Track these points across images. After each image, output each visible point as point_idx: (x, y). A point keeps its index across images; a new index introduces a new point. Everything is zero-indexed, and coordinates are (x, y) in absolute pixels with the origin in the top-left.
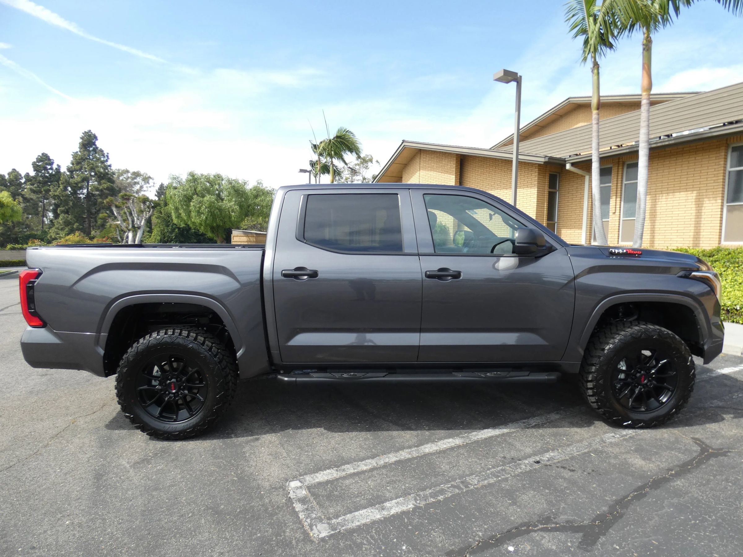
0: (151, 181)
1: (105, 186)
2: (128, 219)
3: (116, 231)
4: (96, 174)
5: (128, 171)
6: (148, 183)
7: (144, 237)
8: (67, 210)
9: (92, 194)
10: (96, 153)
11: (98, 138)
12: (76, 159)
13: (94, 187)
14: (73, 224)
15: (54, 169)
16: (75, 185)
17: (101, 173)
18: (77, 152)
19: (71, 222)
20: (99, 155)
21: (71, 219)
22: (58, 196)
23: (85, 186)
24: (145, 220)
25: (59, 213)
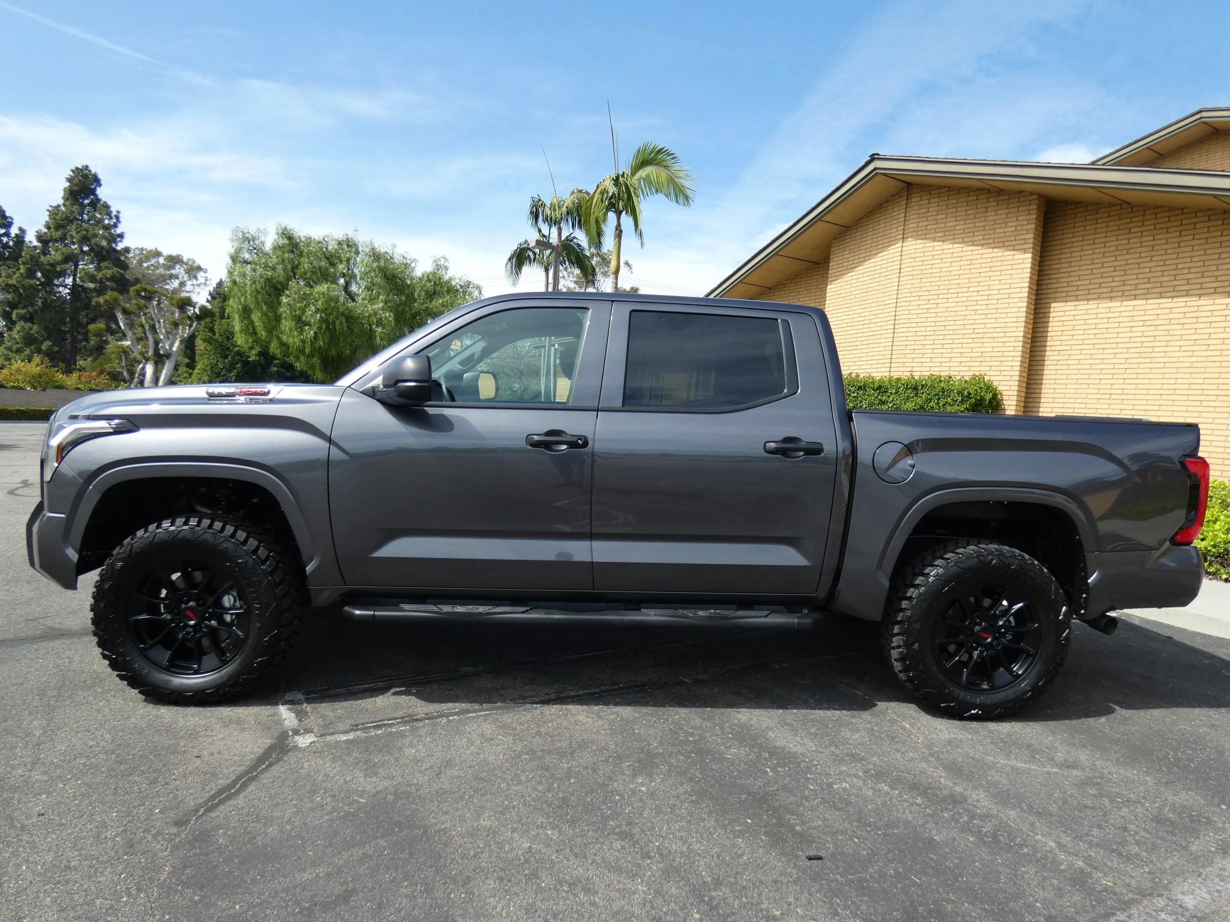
0: (201, 275)
1: (109, 273)
2: (147, 338)
3: (122, 360)
4: (91, 250)
5: (158, 254)
6: (196, 277)
7: (179, 376)
8: (31, 314)
9: (82, 287)
10: (95, 211)
11: (102, 182)
12: (54, 218)
13: (85, 273)
14: (42, 343)
15: (13, 235)
16: (48, 268)
17: (102, 248)
18: (59, 206)
19: (37, 338)
20: (100, 214)
21: (37, 333)
22: (15, 286)
23: (68, 272)
24: (181, 342)
25: (14, 319)
